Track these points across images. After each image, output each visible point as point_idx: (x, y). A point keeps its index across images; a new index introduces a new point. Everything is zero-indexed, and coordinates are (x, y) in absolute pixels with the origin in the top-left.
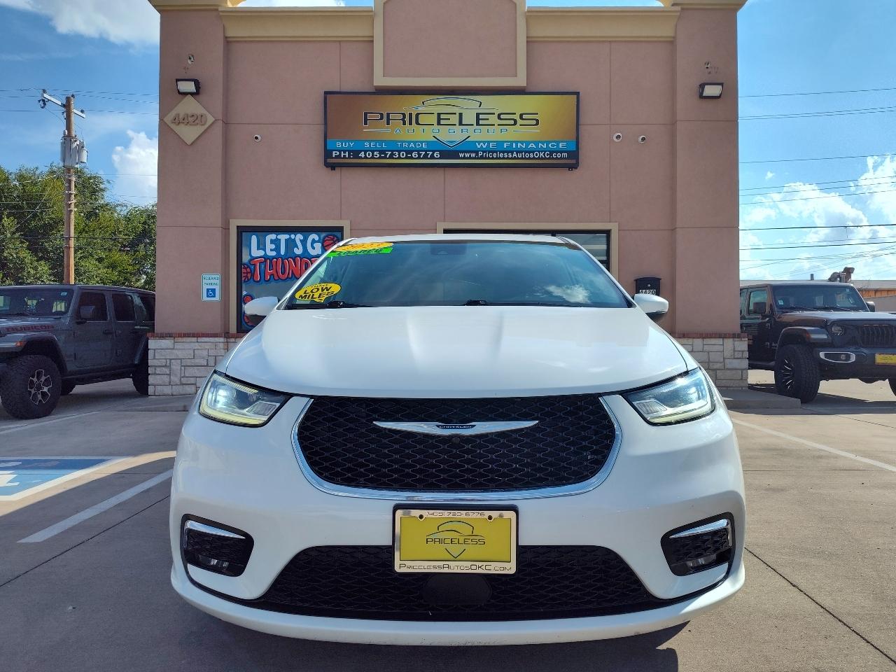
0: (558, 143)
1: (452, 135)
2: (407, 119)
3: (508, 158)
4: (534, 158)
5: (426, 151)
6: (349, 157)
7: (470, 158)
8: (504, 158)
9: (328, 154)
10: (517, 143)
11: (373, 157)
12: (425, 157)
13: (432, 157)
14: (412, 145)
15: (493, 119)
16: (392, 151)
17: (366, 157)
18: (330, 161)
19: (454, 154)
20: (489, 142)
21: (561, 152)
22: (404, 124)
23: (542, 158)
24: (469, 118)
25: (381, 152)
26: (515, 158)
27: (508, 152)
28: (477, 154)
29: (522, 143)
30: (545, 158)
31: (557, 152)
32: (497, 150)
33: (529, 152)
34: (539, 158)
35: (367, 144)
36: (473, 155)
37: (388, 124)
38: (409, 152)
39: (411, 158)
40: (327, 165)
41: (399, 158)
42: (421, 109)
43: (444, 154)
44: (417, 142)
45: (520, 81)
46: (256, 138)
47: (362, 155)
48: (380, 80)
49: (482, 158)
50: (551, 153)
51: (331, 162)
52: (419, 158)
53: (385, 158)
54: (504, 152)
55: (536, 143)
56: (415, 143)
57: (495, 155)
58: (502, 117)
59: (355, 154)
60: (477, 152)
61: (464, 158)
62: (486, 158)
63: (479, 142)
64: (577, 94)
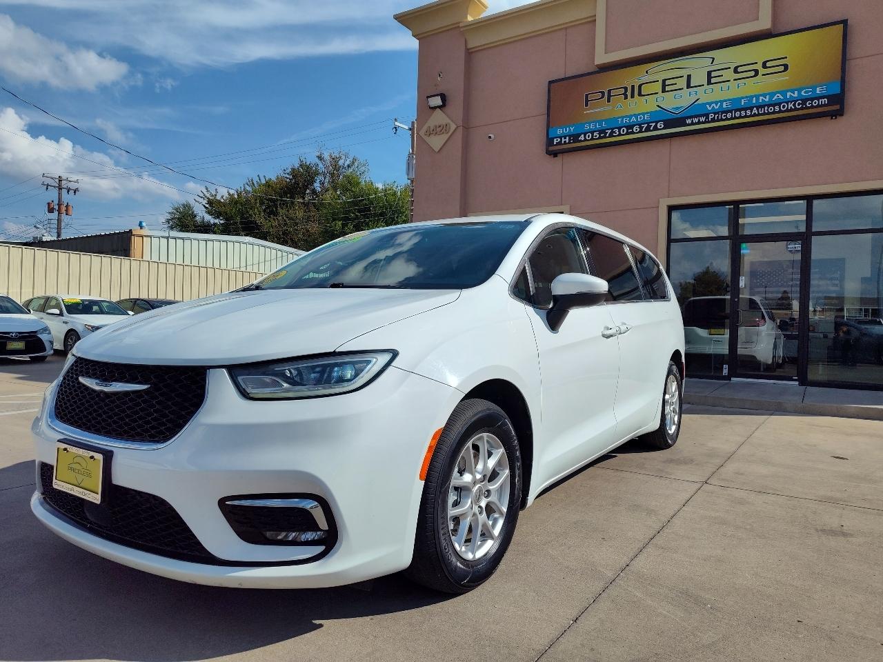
0: (814, 88)
1: (678, 101)
2: (629, 93)
3: (746, 116)
4: (780, 111)
5: (648, 123)
6: (569, 143)
7: (699, 123)
8: (741, 117)
9: (550, 142)
10: (757, 97)
11: (592, 139)
12: (648, 130)
13: (656, 128)
14: (634, 119)
15: (728, 74)
16: (612, 129)
17: (585, 140)
18: (551, 148)
19: (680, 121)
20: (722, 102)
21: (818, 98)
22: (626, 98)
23: (791, 110)
24: (699, 78)
25: (602, 131)
26: (755, 115)
27: (745, 109)
28: (708, 118)
29: (765, 96)
30: (796, 109)
31: (812, 99)
32: (737, 108)
33: (774, 105)
34: (787, 111)
35: (587, 128)
36: (703, 119)
37: (609, 101)
38: (630, 127)
39: (633, 133)
40: (549, 153)
41: (620, 135)
42: (645, 79)
43: (669, 124)
44: (639, 114)
45: (764, 23)
46: (490, 137)
47: (582, 138)
48: (601, 58)
49: (713, 120)
50: (804, 101)
51: (553, 151)
52: (641, 131)
53: (605, 137)
54: (740, 110)
55: (783, 93)
56: (636, 116)
57: (729, 115)
58: (740, 69)
59: (575, 137)
60: (707, 115)
61: (693, 124)
62: (718, 120)
63: (710, 104)
64: (844, 22)
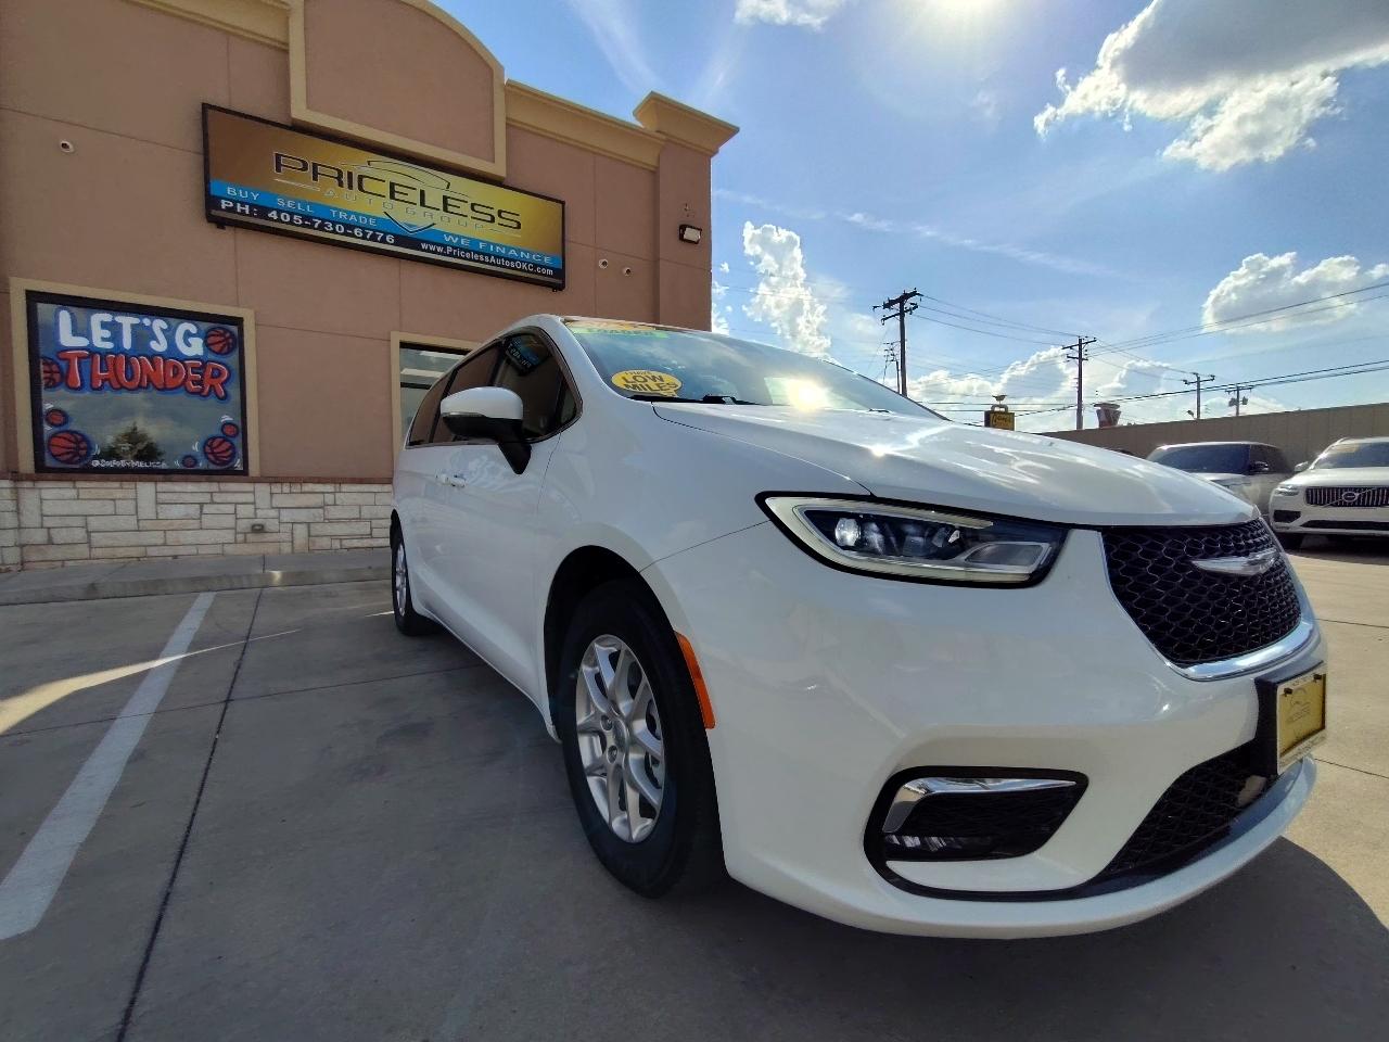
0: (542, 256)
1: (412, 218)
2: (345, 179)
3: (484, 262)
4: (515, 269)
5: (374, 231)
6: (251, 215)
7: (435, 252)
8: (478, 261)
9: (211, 202)
10: (495, 245)
11: (291, 223)
12: (373, 238)
13: (383, 241)
14: (352, 217)
15: (465, 208)
16: (323, 220)
17: (279, 220)
18: (214, 212)
19: (414, 243)
20: (460, 237)
21: (546, 268)
22: (341, 184)
23: (524, 271)
24: (434, 199)
25: (305, 217)
26: (492, 264)
27: (484, 254)
28: (445, 249)
29: (501, 246)
30: (528, 272)
31: (542, 267)
32: (471, 249)
33: (510, 260)
34: (521, 270)
35: (281, 203)
36: (440, 249)
37: (315, 178)
38: (349, 227)
39: (353, 235)
40: (211, 219)
41: (334, 232)
42: (366, 171)
43: (401, 240)
44: (360, 214)
45: (498, 168)
46: (64, 146)
47: (273, 215)
48: (300, 112)
49: (451, 255)
50: (535, 266)
51: (217, 216)
52: (364, 238)
53: (312, 227)
54: (479, 253)
55: (518, 251)
56: (357, 215)
57: (468, 255)
58: (476, 208)
59: (263, 211)
60: (444, 246)
61: (428, 251)
62: (456, 257)
63: (448, 235)
64: (563, 203)
